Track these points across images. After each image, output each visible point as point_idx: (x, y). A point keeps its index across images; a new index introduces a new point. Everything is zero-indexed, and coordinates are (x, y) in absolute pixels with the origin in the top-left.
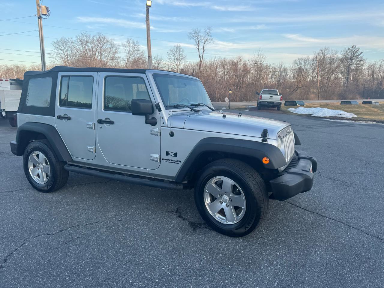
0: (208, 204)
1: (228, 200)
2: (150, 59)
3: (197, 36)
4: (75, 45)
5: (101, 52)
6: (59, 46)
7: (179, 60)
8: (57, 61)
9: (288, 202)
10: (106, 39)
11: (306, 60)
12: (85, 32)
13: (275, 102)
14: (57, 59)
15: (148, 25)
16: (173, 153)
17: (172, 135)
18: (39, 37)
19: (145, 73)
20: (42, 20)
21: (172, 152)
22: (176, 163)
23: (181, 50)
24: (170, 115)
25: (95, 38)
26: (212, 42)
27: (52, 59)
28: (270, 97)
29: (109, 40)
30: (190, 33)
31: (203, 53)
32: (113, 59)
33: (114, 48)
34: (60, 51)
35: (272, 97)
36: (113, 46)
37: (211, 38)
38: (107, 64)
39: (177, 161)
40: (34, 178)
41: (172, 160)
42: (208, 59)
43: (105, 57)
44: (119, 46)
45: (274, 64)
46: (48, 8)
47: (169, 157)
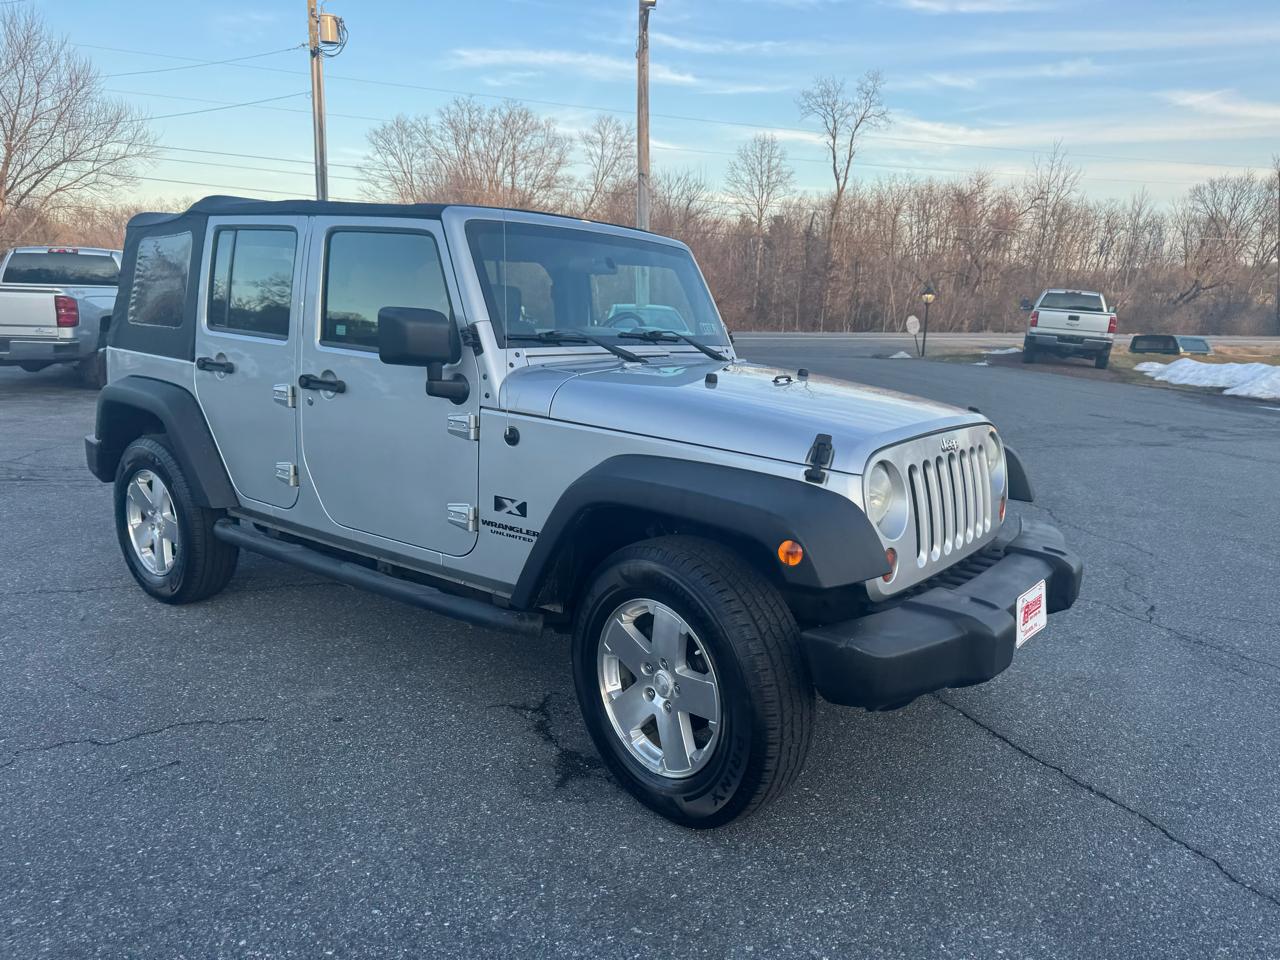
0: (609, 694)
1: (671, 687)
2: (645, 182)
3: (830, 103)
4: (436, 141)
5: (513, 163)
6: (388, 142)
7: (768, 187)
8: (380, 191)
9: (965, 715)
10: (530, 120)
11: (1241, 187)
12: (466, 98)
13: (1088, 338)
14: (381, 184)
15: (642, 67)
16: (517, 504)
17: (513, 438)
18: (312, 115)
19: (440, 219)
20: (325, 61)
21: (513, 501)
22: (524, 539)
23: (778, 152)
24: (512, 370)
25: (497, 117)
26: (882, 123)
27: (366, 185)
28: (1071, 318)
29: (542, 121)
30: (807, 95)
31: (849, 162)
32: (549, 182)
33: (556, 150)
34: (390, 158)
35: (1076, 318)
36: (554, 141)
37: (879, 108)
38: (530, 199)
39: (528, 532)
40: (142, 553)
41: (511, 529)
42: (867, 182)
43: (527, 178)
44: (571, 140)
45: (1112, 200)
46: (341, 21)
47: (500, 517)
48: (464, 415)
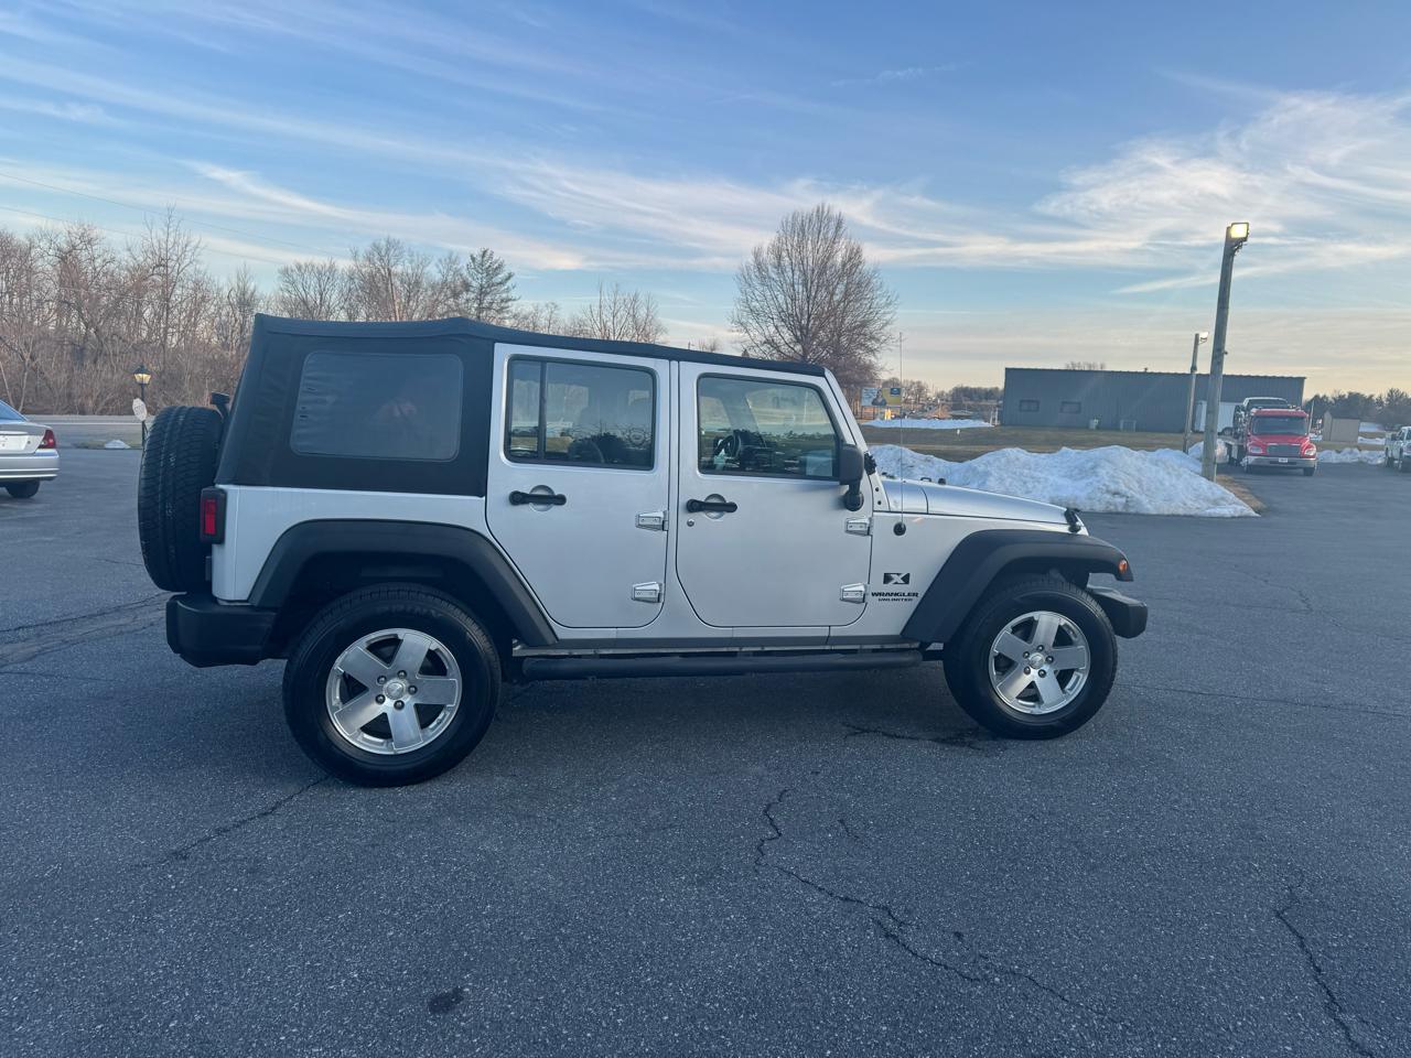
1: (1044, 661)
11: (327, 274)
16: (902, 576)
17: (900, 530)
19: (824, 376)
21: (898, 574)
22: (905, 600)
39: (909, 595)
40: (355, 738)
41: (897, 594)
47: (890, 587)
48: (861, 517)
